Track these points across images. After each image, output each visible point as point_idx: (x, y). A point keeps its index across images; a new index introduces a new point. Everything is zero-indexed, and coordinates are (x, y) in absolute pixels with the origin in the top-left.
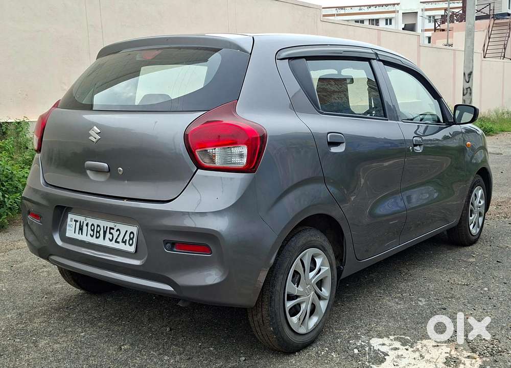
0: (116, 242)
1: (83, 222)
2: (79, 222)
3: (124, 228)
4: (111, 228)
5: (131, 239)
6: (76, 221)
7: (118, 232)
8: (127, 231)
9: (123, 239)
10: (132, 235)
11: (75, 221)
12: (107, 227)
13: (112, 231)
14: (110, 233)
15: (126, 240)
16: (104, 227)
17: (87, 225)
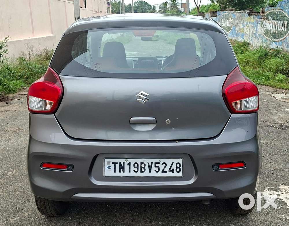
0: (163, 171)
1: (124, 163)
2: (119, 164)
3: (169, 161)
4: (156, 163)
5: (177, 168)
6: (115, 163)
7: (164, 165)
8: (173, 163)
9: (170, 169)
10: (178, 165)
11: (113, 163)
12: (152, 163)
13: (157, 165)
14: (156, 166)
15: (173, 169)
16: (148, 163)
17: (129, 164)
